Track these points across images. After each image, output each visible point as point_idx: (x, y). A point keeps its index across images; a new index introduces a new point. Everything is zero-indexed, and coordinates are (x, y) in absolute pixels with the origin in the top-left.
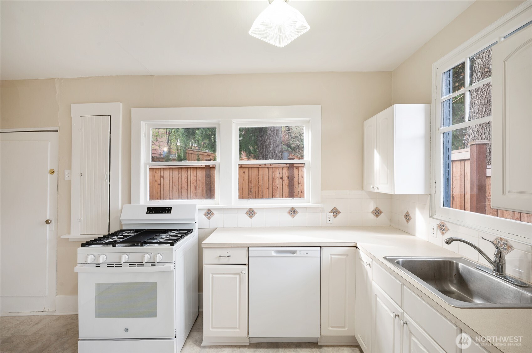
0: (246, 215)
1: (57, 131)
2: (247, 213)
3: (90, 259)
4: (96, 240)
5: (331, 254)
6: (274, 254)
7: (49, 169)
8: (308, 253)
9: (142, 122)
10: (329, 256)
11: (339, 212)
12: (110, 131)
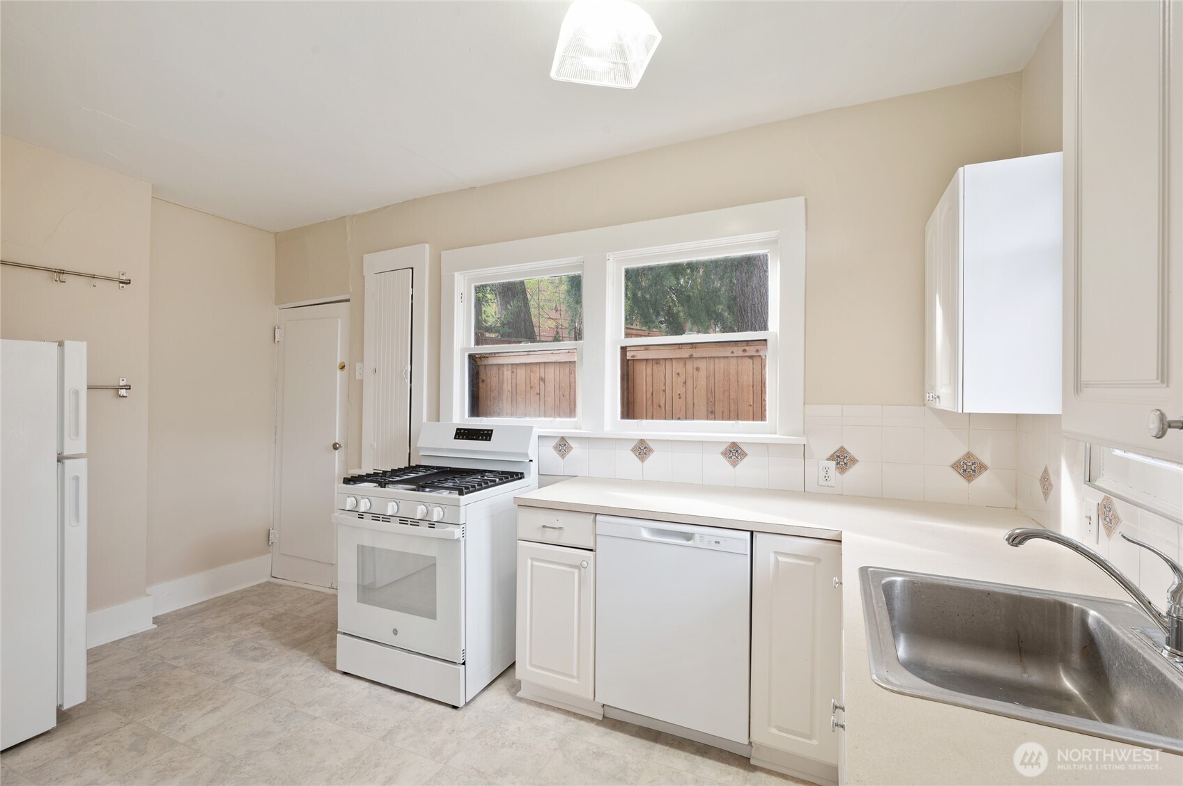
0: (632, 454)
1: (348, 300)
2: (634, 450)
3: (350, 503)
4: (368, 475)
5: (776, 552)
6: (646, 535)
7: (339, 362)
8: (719, 542)
9: (456, 274)
10: (772, 556)
11: (854, 461)
12: (412, 295)
